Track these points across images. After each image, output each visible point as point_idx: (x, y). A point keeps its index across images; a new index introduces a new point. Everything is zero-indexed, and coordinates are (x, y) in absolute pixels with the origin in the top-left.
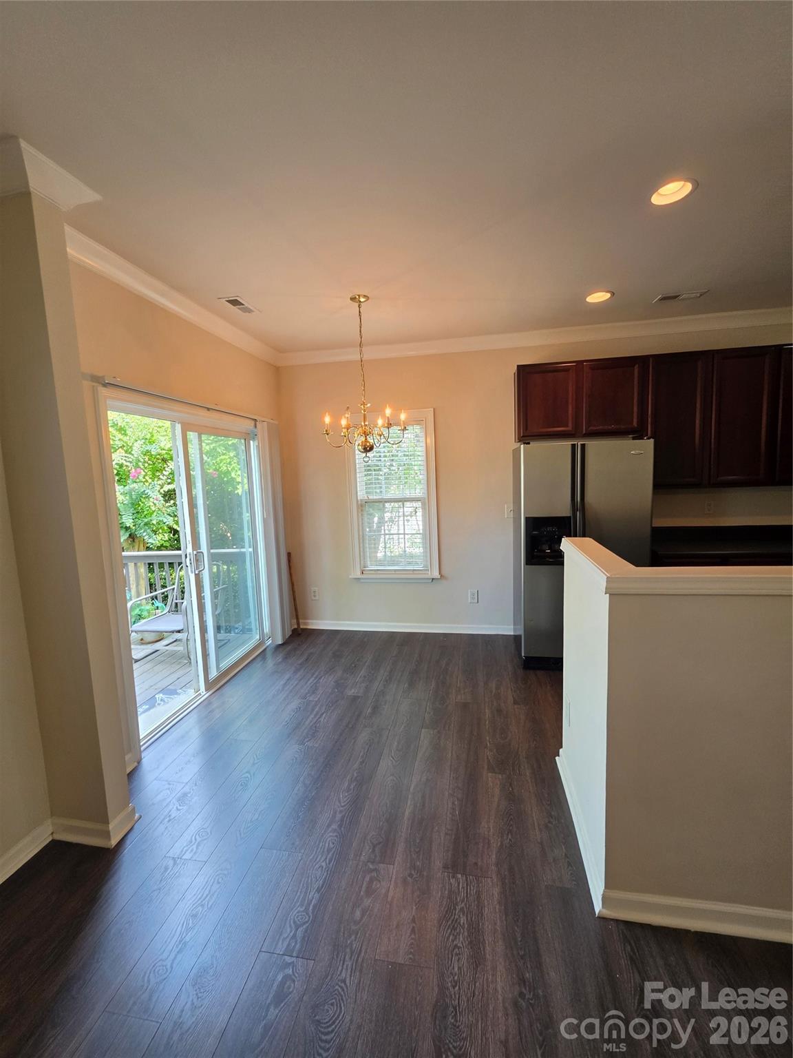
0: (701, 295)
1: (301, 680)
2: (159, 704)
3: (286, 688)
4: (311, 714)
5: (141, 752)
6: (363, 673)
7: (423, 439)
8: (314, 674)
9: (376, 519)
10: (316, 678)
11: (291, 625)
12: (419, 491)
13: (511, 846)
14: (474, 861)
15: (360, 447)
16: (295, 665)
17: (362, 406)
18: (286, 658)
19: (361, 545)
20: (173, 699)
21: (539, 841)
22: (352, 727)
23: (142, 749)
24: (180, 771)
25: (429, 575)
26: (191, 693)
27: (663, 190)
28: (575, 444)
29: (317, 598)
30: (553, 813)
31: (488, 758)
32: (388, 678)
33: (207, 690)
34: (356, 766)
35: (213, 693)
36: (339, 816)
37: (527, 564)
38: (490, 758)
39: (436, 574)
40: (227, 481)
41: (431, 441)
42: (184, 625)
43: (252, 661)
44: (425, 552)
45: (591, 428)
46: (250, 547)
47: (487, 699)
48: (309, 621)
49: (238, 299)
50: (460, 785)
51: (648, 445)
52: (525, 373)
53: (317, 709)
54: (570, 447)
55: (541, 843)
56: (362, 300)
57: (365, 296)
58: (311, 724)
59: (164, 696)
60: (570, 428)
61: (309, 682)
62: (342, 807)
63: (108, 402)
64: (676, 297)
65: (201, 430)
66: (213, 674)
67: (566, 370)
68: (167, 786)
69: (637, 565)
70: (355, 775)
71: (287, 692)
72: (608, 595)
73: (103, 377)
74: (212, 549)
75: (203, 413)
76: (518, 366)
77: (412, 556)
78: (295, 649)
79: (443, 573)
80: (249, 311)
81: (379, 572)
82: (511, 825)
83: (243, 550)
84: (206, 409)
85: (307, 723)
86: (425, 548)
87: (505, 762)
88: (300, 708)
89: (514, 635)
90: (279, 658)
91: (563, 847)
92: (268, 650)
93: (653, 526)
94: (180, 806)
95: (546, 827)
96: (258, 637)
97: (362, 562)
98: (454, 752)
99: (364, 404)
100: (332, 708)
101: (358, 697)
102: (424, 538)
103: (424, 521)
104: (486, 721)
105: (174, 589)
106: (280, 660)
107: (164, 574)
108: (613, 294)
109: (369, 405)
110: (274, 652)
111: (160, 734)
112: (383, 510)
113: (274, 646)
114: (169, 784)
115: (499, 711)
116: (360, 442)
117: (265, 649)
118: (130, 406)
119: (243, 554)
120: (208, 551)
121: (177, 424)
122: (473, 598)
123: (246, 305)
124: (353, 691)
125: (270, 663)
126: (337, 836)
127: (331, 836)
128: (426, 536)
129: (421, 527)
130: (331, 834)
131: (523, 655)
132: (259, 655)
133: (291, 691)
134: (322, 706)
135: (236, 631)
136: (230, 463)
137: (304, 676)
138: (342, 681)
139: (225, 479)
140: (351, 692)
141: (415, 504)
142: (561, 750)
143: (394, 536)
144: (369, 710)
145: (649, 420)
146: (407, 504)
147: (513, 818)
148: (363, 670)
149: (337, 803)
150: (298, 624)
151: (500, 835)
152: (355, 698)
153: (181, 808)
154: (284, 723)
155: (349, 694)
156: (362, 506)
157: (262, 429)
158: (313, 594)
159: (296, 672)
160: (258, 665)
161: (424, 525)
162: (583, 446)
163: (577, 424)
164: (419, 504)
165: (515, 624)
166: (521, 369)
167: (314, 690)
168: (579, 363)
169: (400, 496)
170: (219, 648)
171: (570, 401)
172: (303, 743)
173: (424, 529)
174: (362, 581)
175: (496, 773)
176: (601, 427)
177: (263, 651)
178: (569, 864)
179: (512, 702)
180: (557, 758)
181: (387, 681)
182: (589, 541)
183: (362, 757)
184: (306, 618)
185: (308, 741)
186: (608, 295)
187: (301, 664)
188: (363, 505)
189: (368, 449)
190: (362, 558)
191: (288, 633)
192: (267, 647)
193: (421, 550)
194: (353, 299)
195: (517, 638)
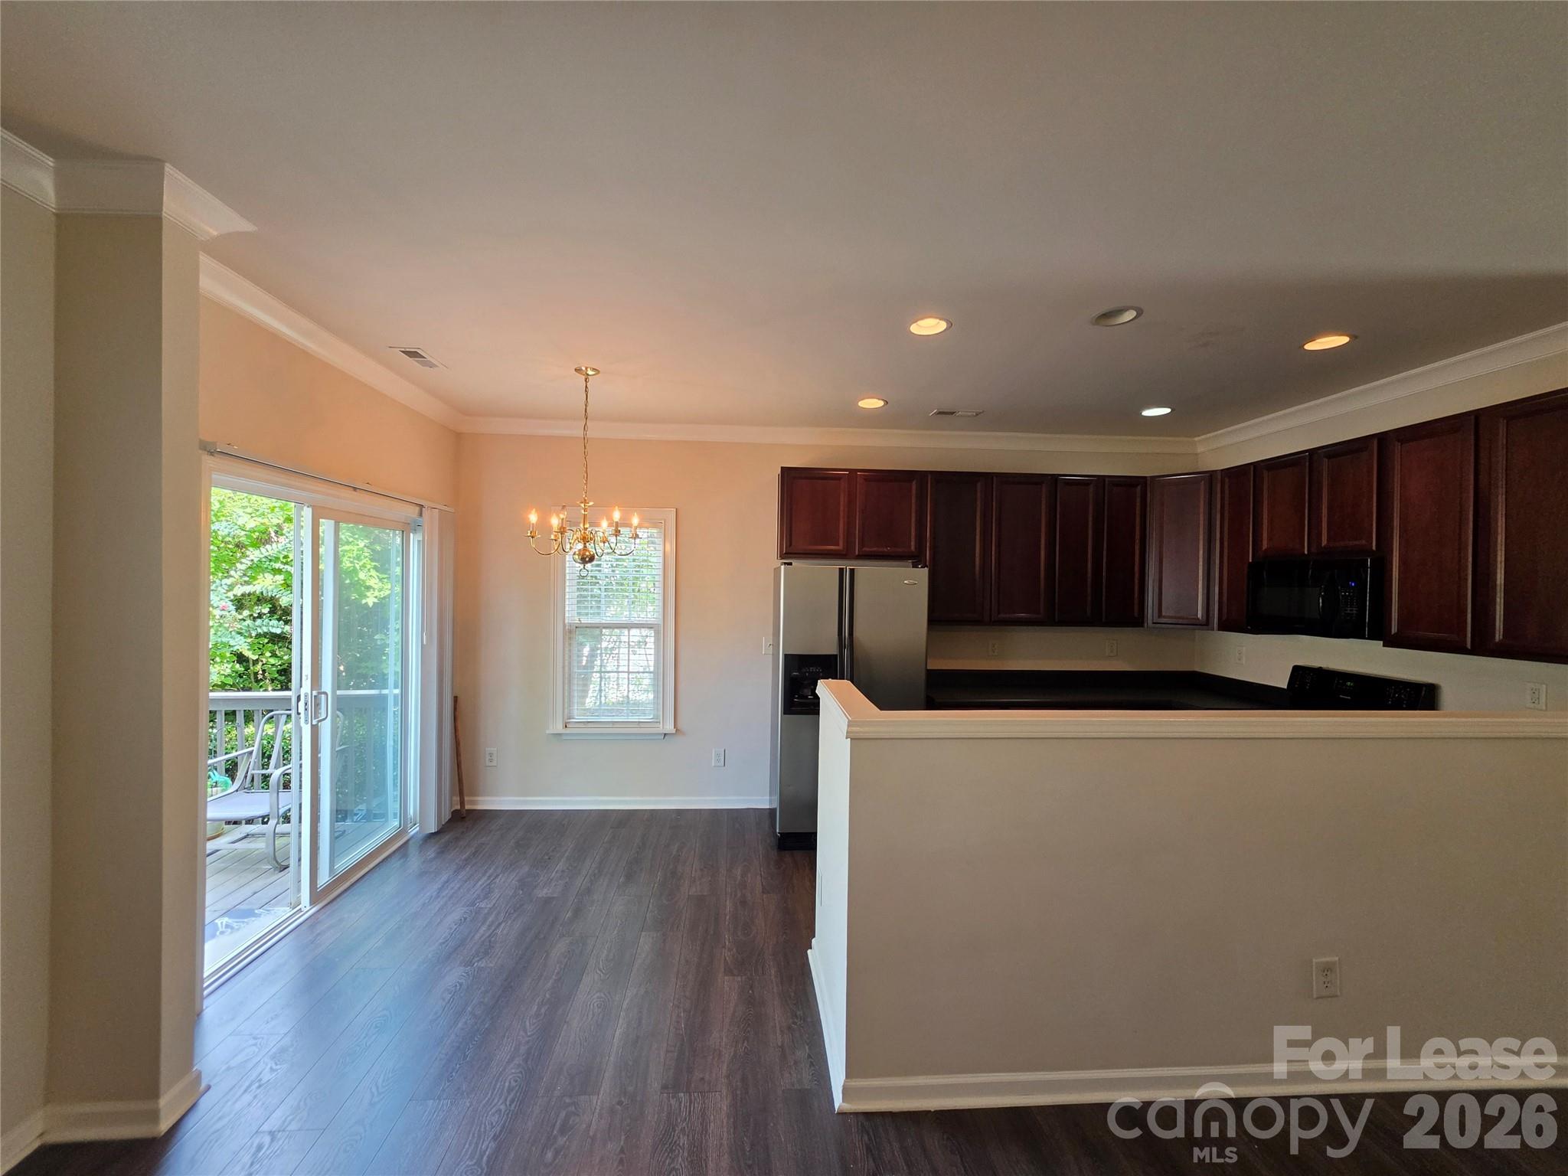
0: (977, 415)
1: (466, 882)
2: (222, 933)
3: (444, 894)
4: (483, 924)
5: (203, 998)
6: (561, 866)
7: (661, 547)
8: (486, 872)
9: (586, 651)
10: (490, 877)
11: (451, 805)
12: (651, 612)
13: (746, 1053)
14: (701, 1076)
15: (577, 557)
16: (457, 861)
17: (583, 505)
18: (441, 852)
19: (566, 688)
20: (247, 923)
21: (780, 1044)
22: (544, 938)
23: (206, 993)
24: (272, 1019)
25: (661, 729)
26: (282, 912)
27: (920, 323)
28: (843, 569)
29: (494, 763)
30: (798, 1013)
31: (725, 959)
32: (596, 871)
33: (313, 902)
34: (549, 984)
35: (323, 907)
36: (523, 1049)
37: (785, 713)
38: (727, 958)
39: (669, 727)
40: (351, 584)
41: (670, 547)
42: (271, 808)
43: (384, 860)
44: (656, 697)
45: (864, 549)
46: (396, 687)
47: (729, 890)
48: (480, 798)
49: (418, 351)
50: (687, 994)
51: (923, 574)
52: (789, 476)
53: (490, 919)
54: (838, 570)
55: (782, 1047)
56: (590, 372)
57: (594, 369)
58: (482, 939)
59: (230, 921)
60: (840, 547)
61: (480, 883)
62: (529, 1036)
63: (214, 476)
64: (953, 413)
65: (340, 517)
66: (324, 878)
67: (838, 478)
68: (252, 1042)
69: (881, 709)
70: (547, 996)
71: (445, 899)
72: (849, 739)
73: (214, 444)
74: (339, 689)
75: (348, 494)
76: (782, 468)
77: (637, 703)
78: (457, 839)
79: (679, 726)
80: (432, 365)
81: (590, 725)
82: (749, 1031)
83: (385, 692)
84: (352, 489)
85: (477, 937)
86: (656, 692)
87: (746, 962)
88: (465, 919)
89: (769, 809)
90: (431, 853)
91: (807, 1047)
92: (411, 842)
93: (928, 668)
94: (276, 1064)
95: (789, 1028)
96: (396, 823)
97: (566, 710)
98: (682, 957)
99: (585, 502)
100: (515, 915)
101: (553, 898)
102: (656, 679)
103: (657, 654)
104: (726, 915)
105: (251, 753)
106: (433, 855)
107: (215, 731)
108: (886, 402)
109: (591, 504)
110: (421, 846)
111: (237, 969)
112: (599, 639)
113: (421, 836)
114: (255, 1038)
115: (744, 903)
116: (576, 550)
117: (408, 841)
118: (242, 481)
119: (384, 698)
120: (334, 692)
121: (305, 508)
122: (718, 761)
123: (429, 359)
124: (545, 891)
125: (415, 862)
126: (521, 1072)
127: (513, 1073)
128: (658, 676)
129: (652, 663)
130: (513, 1071)
131: (778, 831)
132: (398, 850)
133: (451, 897)
134: (499, 913)
135: (355, 818)
136: (358, 558)
137: (472, 875)
138: (529, 879)
139: (348, 581)
140: (542, 893)
141: (645, 632)
142: (813, 940)
143: (612, 675)
144: (569, 914)
145: (928, 544)
146: (634, 632)
147: (752, 1021)
148: (561, 864)
149: (522, 1033)
150: (462, 803)
151: (734, 1043)
152: (548, 901)
153: (278, 1067)
154: (440, 941)
155: (540, 896)
156: (570, 632)
157: (430, 518)
158: (488, 757)
159: (457, 872)
160: (395, 863)
161: (657, 661)
162: (852, 571)
163: (849, 544)
164: (652, 633)
165: (770, 795)
166: (785, 471)
167: (487, 893)
168: (853, 472)
169: (623, 620)
170: (337, 838)
171: (842, 514)
172: (470, 963)
173: (656, 665)
174: (564, 738)
175: (735, 975)
176: (875, 549)
177: (402, 846)
178: (812, 1064)
179: (761, 891)
180: (809, 951)
181: (595, 875)
182: (846, 684)
183: (558, 973)
184: (474, 793)
185: (478, 961)
186: (881, 403)
187: (466, 860)
188: (572, 632)
189: (586, 559)
190: (566, 706)
191: (446, 816)
192: (412, 837)
193: (651, 696)
194: (578, 370)
195: (772, 812)
